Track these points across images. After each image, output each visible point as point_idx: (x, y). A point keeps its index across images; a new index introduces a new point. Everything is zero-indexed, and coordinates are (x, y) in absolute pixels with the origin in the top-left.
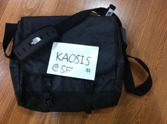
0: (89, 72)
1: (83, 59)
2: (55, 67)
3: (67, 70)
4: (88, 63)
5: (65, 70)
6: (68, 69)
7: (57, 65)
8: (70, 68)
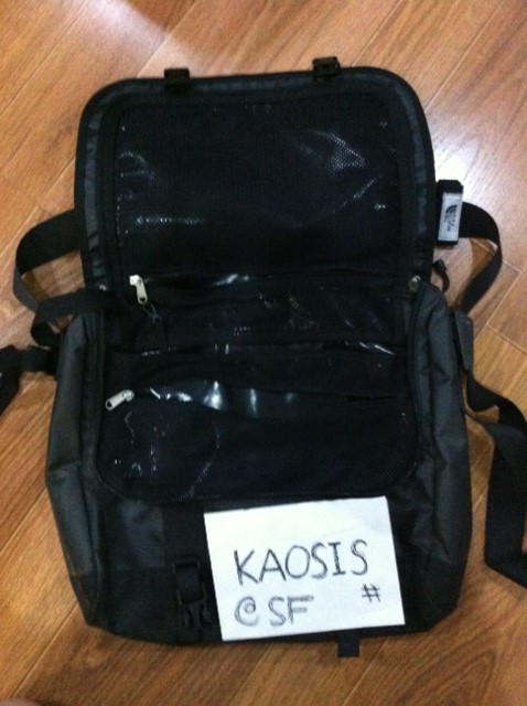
1: (339, 554)
2: (246, 611)
6: (295, 605)
7: (250, 601)
8: (302, 601)
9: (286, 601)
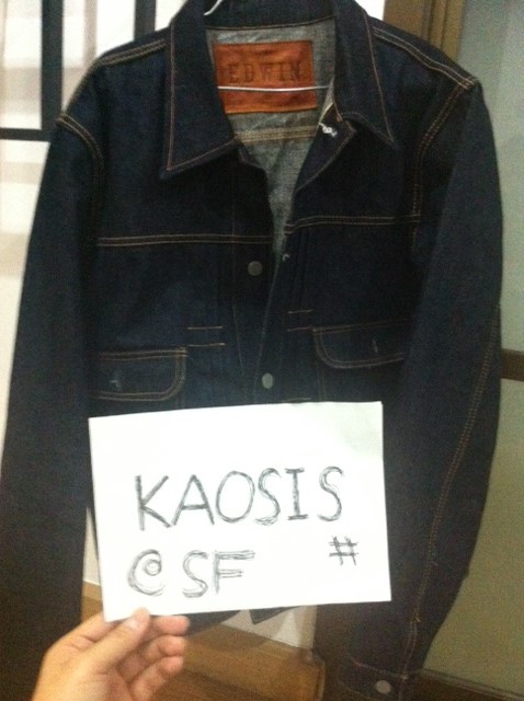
0: (352, 554)
1: (299, 488)
2: (146, 571)
3: (217, 573)
4: (336, 506)
5: (208, 576)
6: (224, 565)
7: (153, 556)
8: (236, 558)
9: (211, 558)
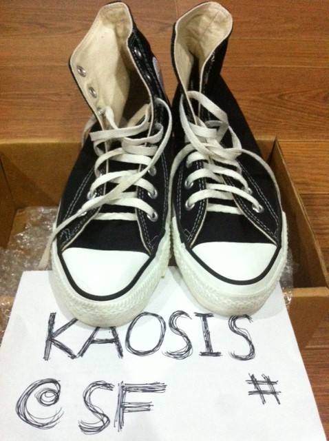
0: (274, 393)
1: (210, 329)
2: (40, 401)
3: (122, 406)
4: (248, 347)
5: (111, 409)
6: (130, 397)
7: (52, 386)
8: (144, 391)
